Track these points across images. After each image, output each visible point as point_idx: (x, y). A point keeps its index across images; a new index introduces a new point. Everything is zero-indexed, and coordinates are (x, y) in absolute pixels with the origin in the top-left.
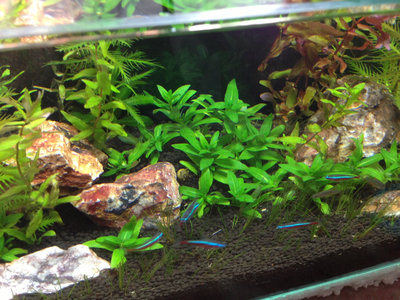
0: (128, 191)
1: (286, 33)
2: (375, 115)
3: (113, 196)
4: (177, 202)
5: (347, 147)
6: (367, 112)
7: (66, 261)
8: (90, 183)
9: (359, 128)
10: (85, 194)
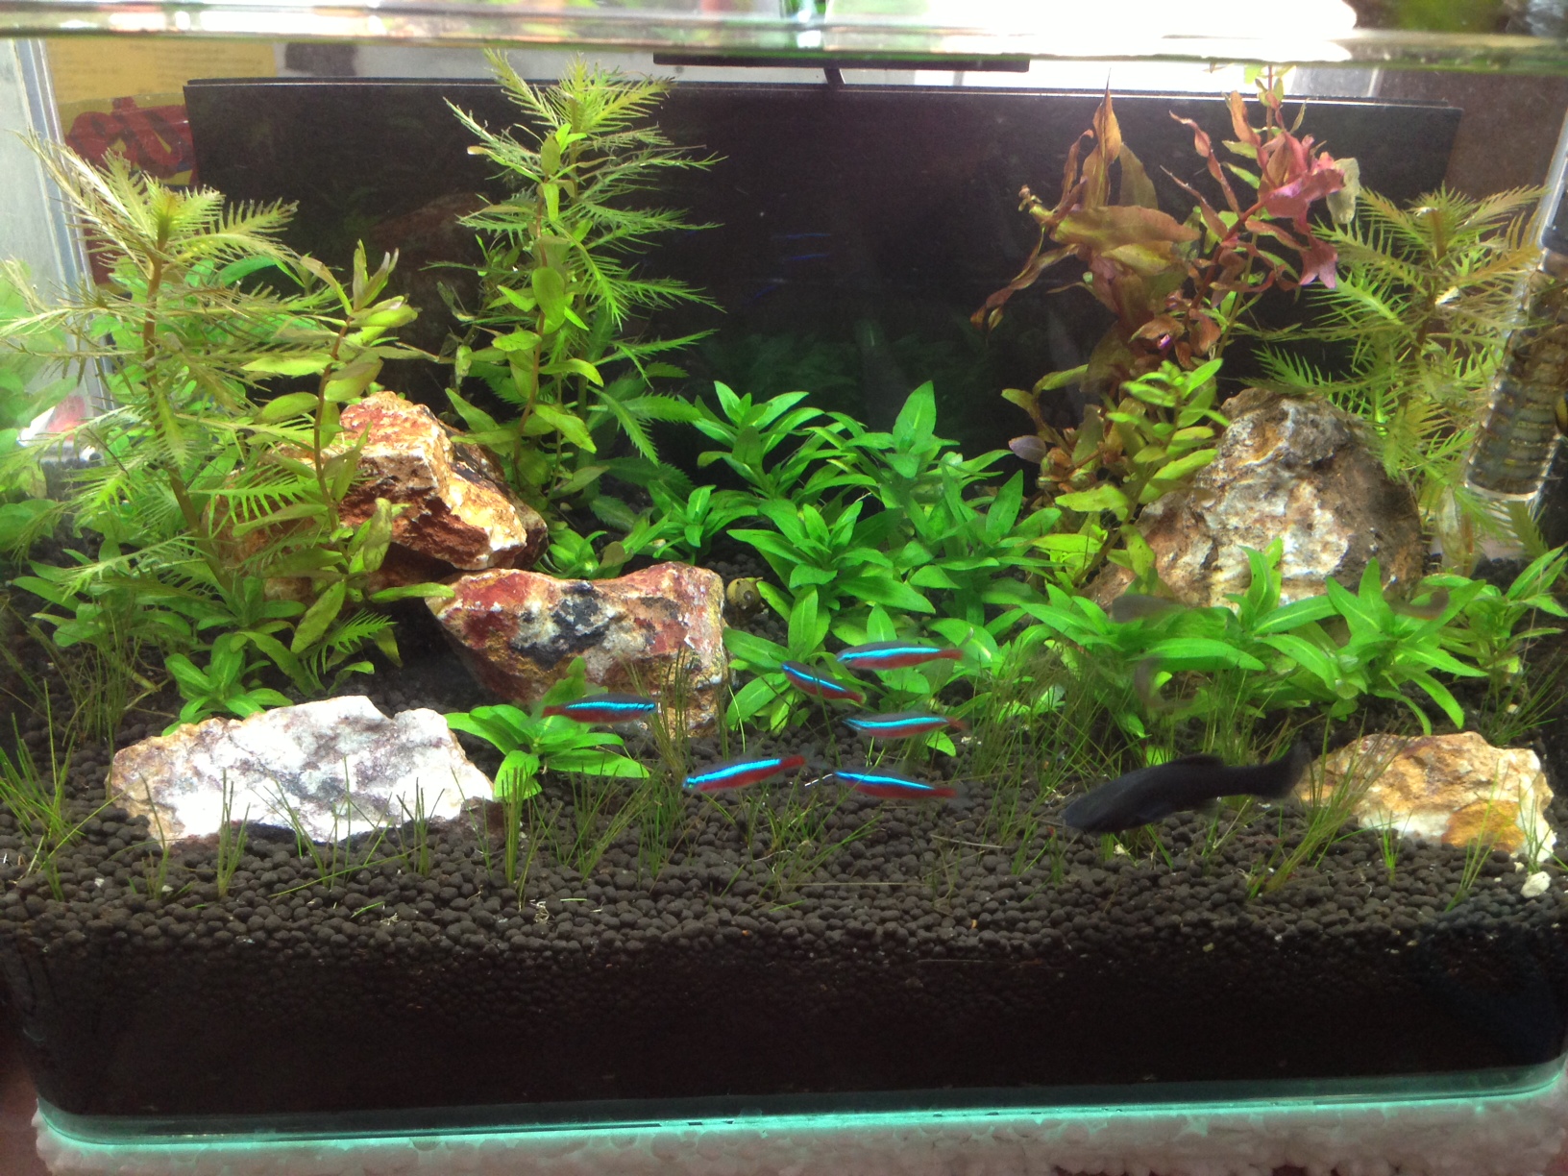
0: (578, 599)
1: (1056, 237)
2: (1319, 490)
3: (535, 603)
4: (713, 669)
5: (1234, 579)
6: (1292, 478)
7: (382, 751)
8: (484, 557)
9: (1269, 525)
10: (465, 586)
